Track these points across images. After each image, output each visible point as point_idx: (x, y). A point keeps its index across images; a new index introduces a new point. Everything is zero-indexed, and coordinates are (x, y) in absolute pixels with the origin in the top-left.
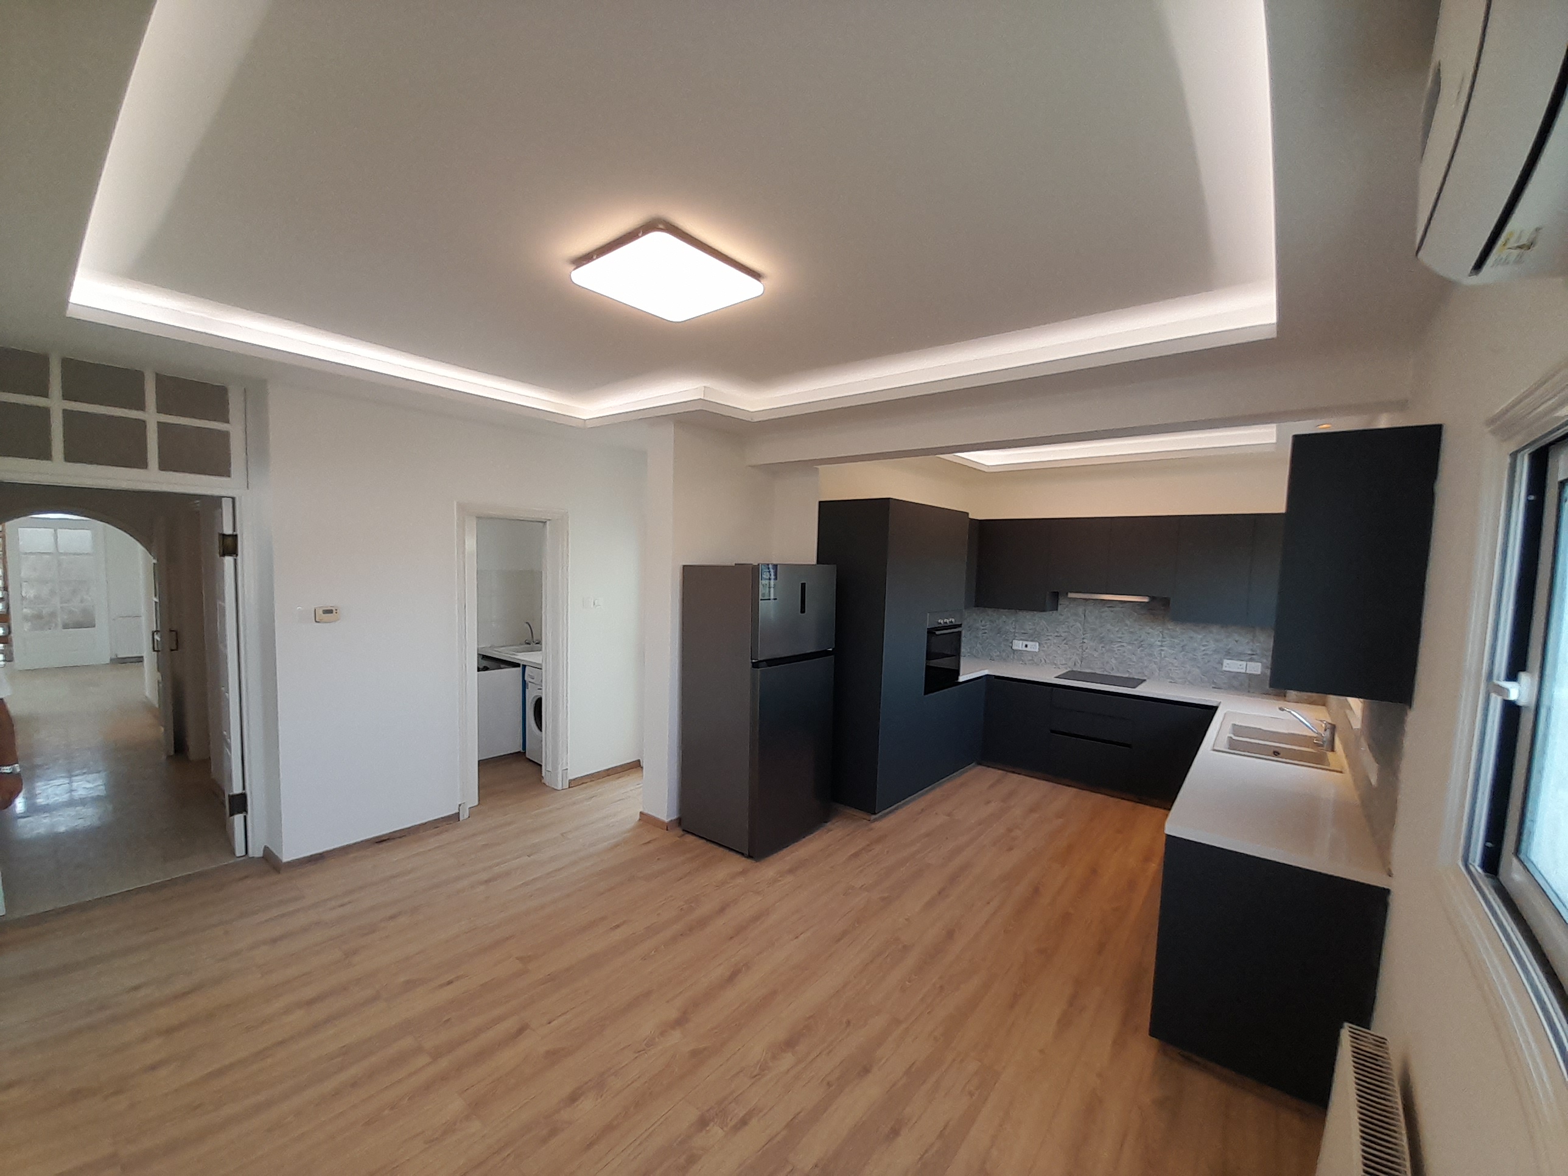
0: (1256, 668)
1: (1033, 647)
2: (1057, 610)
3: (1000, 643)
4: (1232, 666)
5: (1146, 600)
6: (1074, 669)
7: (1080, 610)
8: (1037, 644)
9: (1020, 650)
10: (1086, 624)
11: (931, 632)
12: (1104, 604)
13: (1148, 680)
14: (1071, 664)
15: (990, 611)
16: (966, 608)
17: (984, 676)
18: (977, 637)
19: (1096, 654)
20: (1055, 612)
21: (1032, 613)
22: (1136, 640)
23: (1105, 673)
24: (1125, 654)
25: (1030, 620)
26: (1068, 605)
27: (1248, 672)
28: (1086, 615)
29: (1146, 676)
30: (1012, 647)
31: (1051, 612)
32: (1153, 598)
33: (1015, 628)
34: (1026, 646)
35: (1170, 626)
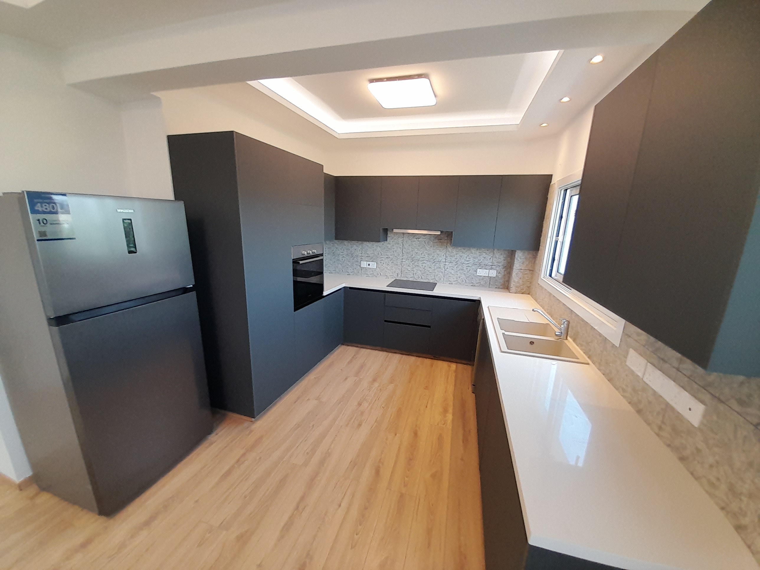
0: (493, 273)
1: (373, 265)
2: (387, 240)
3: (353, 263)
4: (482, 272)
5: (439, 233)
6: (398, 279)
7: (400, 240)
8: (376, 263)
9: (366, 268)
10: (404, 250)
11: (295, 262)
12: (414, 236)
13: (438, 283)
14: (395, 275)
15: (346, 242)
16: (325, 240)
17: (342, 288)
18: (338, 260)
19: (409, 269)
20: (385, 242)
21: (372, 243)
22: (432, 259)
23: (415, 280)
24: (426, 268)
25: (371, 247)
26: (393, 238)
27: (490, 276)
28: (404, 244)
29: (437, 281)
30: (360, 266)
31: (383, 242)
32: (442, 232)
33: (361, 254)
34: (369, 265)
35: (450, 249)
